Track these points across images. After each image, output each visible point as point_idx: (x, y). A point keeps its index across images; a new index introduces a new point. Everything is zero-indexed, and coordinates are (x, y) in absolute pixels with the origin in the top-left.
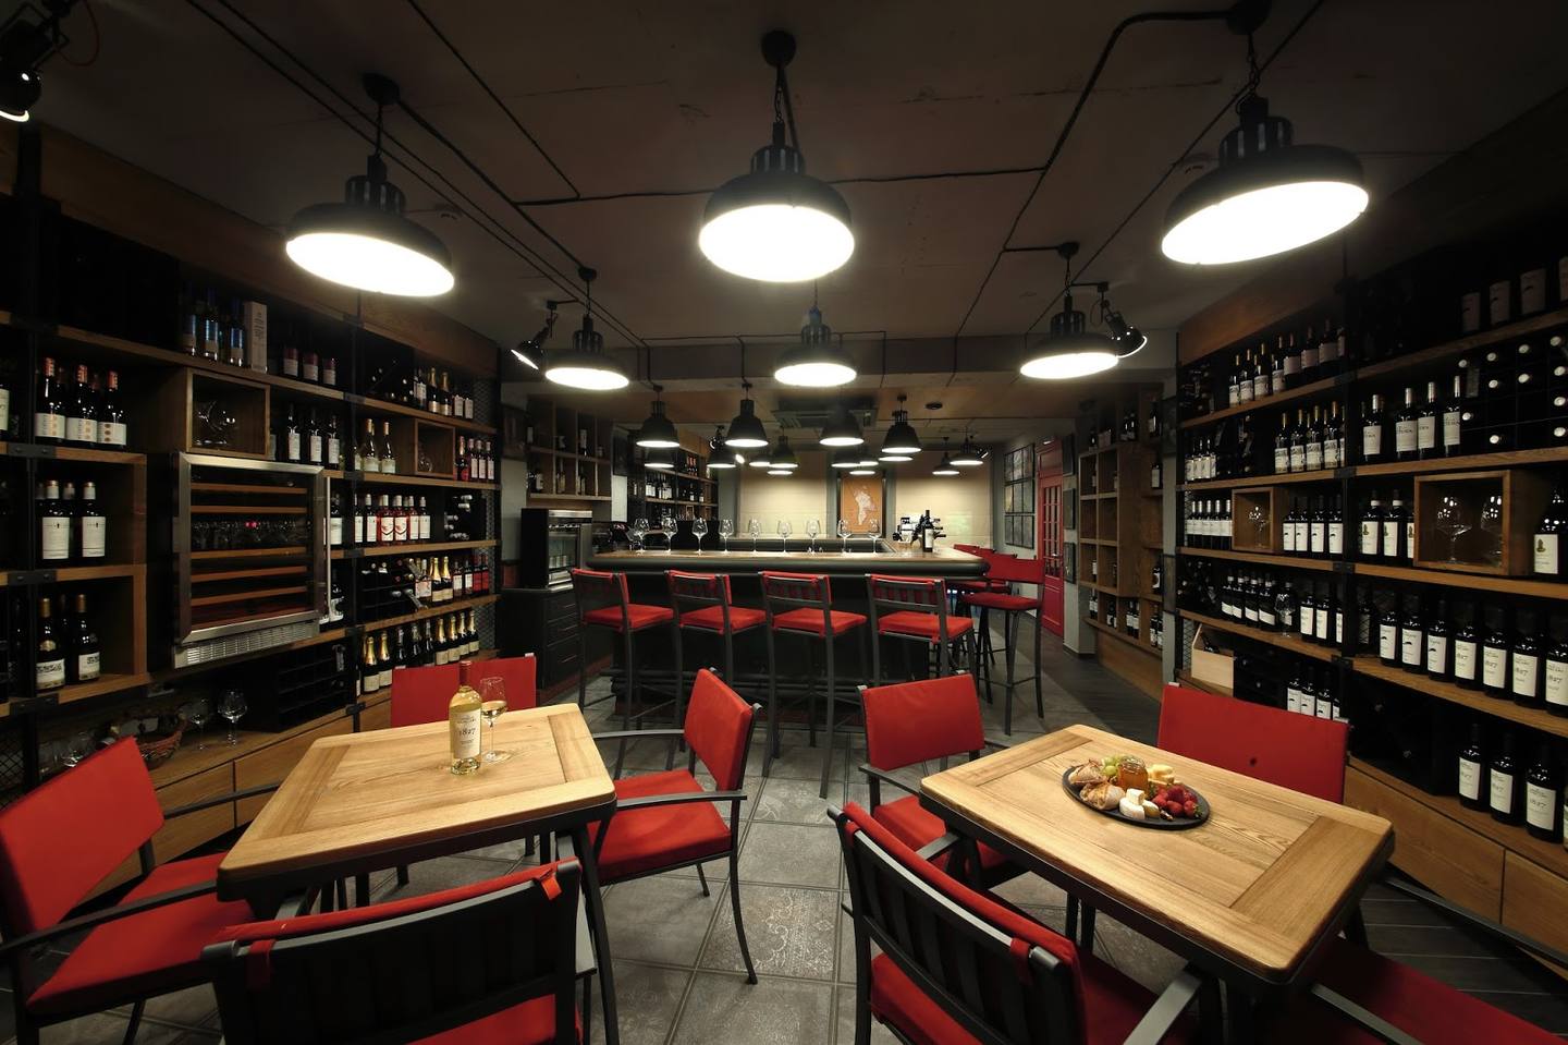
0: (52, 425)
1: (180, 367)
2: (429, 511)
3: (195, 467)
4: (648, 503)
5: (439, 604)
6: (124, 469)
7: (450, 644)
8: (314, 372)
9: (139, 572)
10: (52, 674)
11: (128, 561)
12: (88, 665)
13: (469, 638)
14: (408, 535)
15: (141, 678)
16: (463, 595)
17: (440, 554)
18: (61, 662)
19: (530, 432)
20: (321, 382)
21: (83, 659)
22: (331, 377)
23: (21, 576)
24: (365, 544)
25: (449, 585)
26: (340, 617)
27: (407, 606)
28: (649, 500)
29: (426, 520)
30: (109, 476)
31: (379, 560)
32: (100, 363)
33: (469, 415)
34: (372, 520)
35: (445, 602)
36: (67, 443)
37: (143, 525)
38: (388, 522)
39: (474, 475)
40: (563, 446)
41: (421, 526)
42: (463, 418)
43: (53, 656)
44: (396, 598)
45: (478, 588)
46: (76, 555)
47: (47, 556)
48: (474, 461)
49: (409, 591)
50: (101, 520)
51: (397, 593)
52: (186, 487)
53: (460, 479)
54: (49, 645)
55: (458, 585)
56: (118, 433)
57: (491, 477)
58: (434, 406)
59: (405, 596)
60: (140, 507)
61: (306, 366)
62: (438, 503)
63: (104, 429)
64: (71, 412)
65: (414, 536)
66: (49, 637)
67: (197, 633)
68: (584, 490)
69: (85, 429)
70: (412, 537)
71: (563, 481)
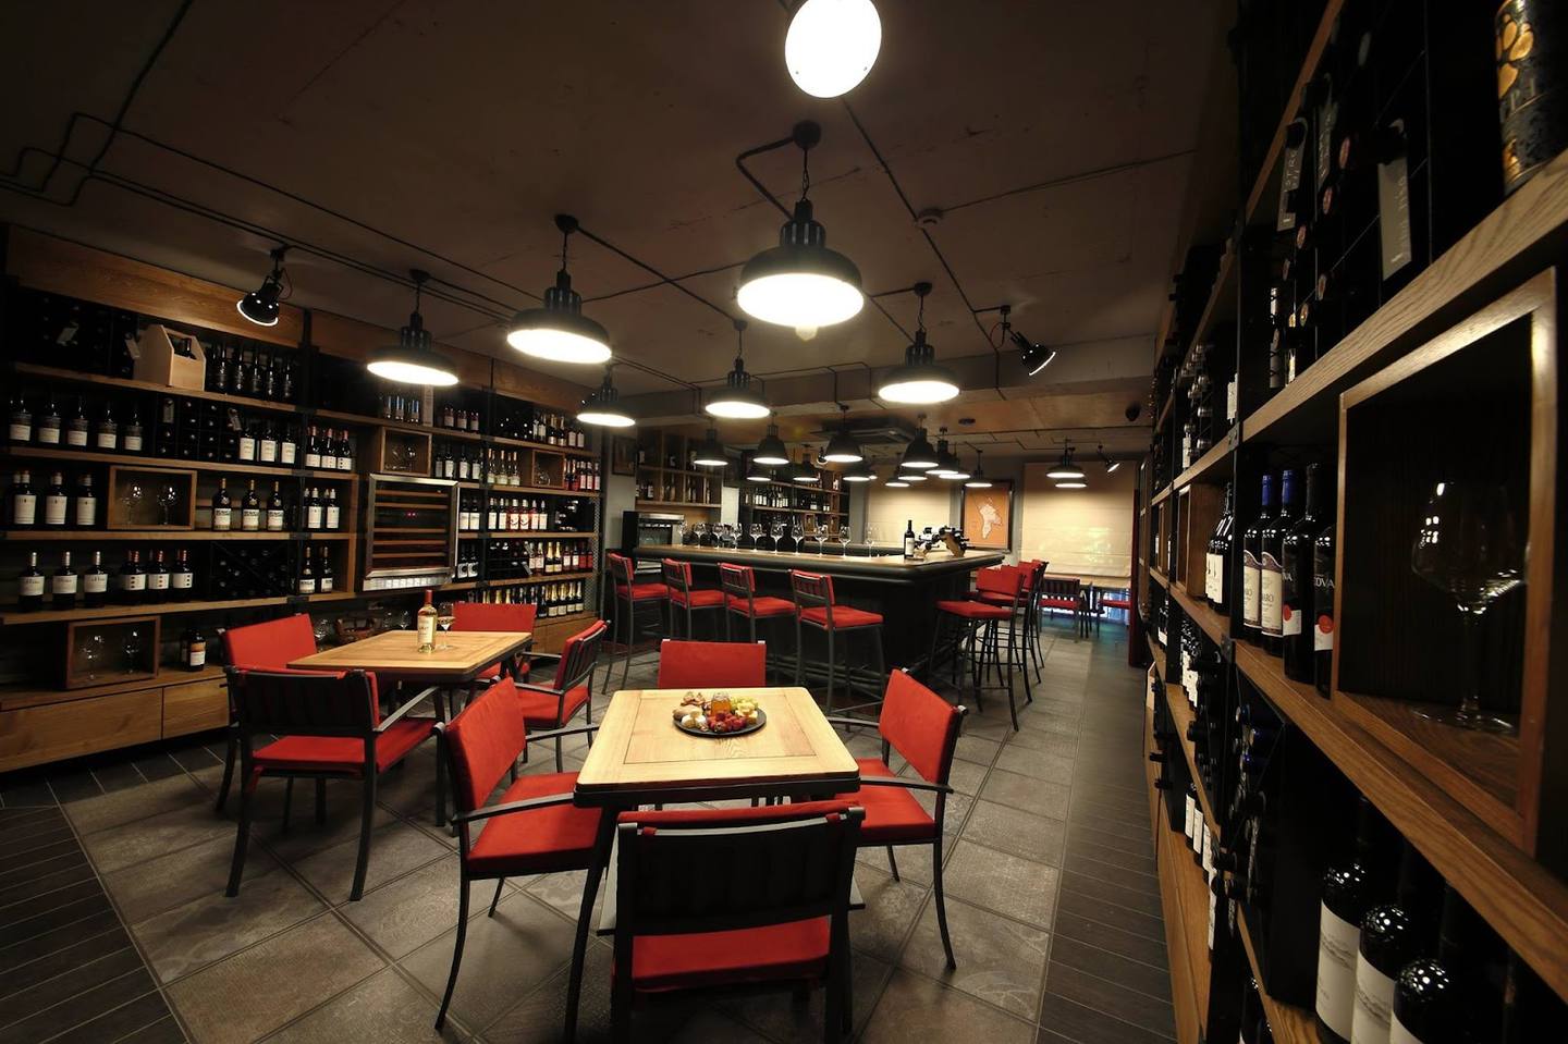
0: (313, 460)
1: (379, 426)
2: (546, 511)
3: (379, 482)
4: (756, 511)
5: (550, 574)
6: (348, 482)
7: (559, 603)
8: (463, 423)
9: (353, 537)
10: (308, 586)
11: (347, 531)
12: (326, 584)
13: (575, 601)
14: (530, 526)
15: (351, 595)
16: (571, 569)
17: (554, 540)
18: (313, 581)
19: (642, 454)
20: (469, 430)
21: (324, 580)
22: (475, 425)
23: (296, 535)
24: (497, 530)
25: (560, 562)
26: (475, 575)
27: (522, 573)
28: (757, 508)
29: (544, 517)
30: (342, 486)
31: (502, 541)
32: (339, 426)
33: (581, 445)
34: (503, 516)
35: (554, 573)
36: (320, 469)
37: (356, 512)
38: (515, 517)
39: (583, 487)
40: (673, 464)
41: (540, 521)
42: (576, 447)
43: (308, 577)
44: (513, 566)
45: (583, 566)
46: (324, 528)
47: (310, 526)
48: (583, 477)
49: (524, 563)
50: (337, 509)
51: (515, 563)
52: (373, 492)
53: (570, 489)
54: (308, 571)
55: (567, 562)
56: (346, 464)
57: (597, 488)
58: (552, 440)
59: (520, 565)
60: (355, 502)
61: (459, 420)
62: (553, 505)
63: (340, 461)
64: (323, 453)
65: (534, 526)
66: (309, 567)
67: (374, 573)
68: (694, 498)
69: (330, 462)
70: (533, 527)
71: (673, 492)
